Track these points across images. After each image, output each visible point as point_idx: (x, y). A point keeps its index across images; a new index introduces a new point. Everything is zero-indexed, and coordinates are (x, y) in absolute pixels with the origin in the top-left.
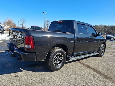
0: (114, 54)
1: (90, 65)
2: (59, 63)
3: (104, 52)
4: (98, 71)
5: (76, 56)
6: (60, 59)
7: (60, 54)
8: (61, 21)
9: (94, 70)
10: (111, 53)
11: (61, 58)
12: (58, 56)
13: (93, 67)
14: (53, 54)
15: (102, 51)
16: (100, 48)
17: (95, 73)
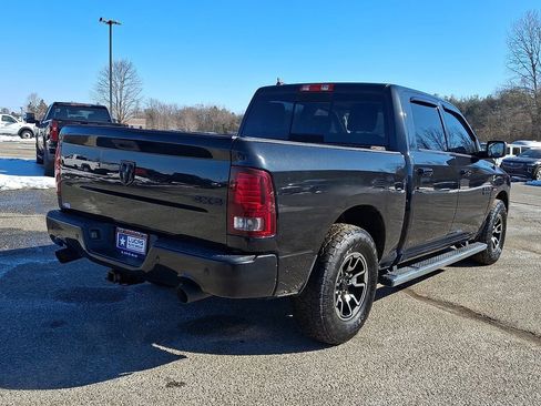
0: (538, 247)
1: (468, 305)
2: (353, 304)
3: (501, 237)
4: (519, 327)
5: (408, 264)
6: (354, 282)
7: (357, 255)
8: (319, 85)
9: (502, 327)
10: (525, 243)
11: (360, 280)
12: (350, 269)
13: (488, 314)
14: (337, 259)
15: (495, 235)
16: (488, 219)
17: (514, 339)
